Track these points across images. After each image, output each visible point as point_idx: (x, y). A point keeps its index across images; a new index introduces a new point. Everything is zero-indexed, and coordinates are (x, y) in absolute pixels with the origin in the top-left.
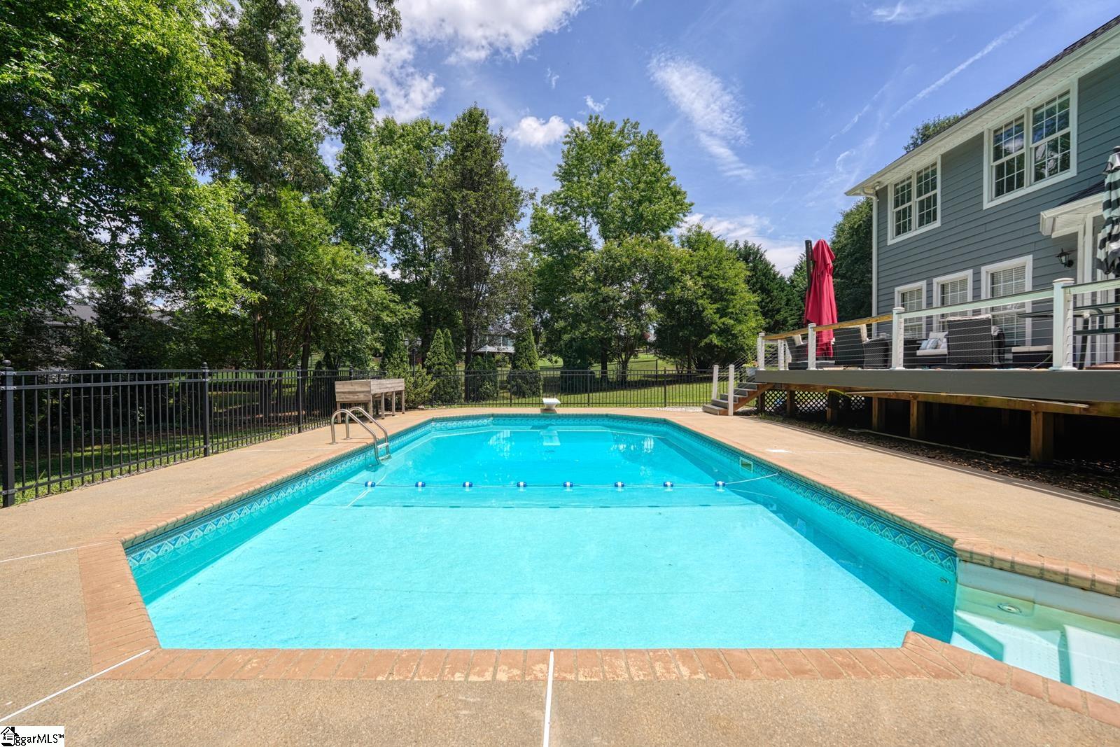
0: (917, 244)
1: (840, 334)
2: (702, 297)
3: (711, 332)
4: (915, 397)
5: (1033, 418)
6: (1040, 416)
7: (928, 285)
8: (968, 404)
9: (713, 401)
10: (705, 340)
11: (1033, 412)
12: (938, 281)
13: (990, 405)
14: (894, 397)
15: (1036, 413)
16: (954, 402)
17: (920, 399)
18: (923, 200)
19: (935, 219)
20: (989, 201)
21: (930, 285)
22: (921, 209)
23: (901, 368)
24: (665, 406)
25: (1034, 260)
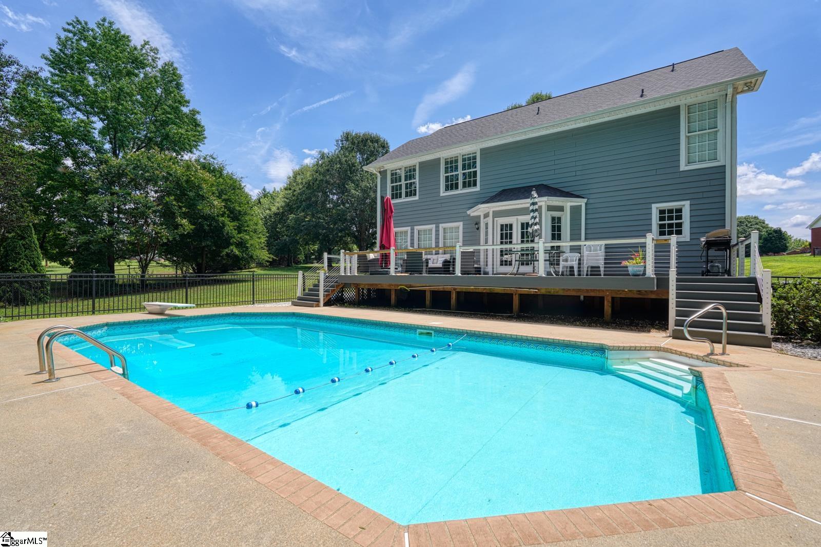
0: (406, 206)
1: (410, 255)
2: (223, 215)
3: (232, 245)
4: (455, 289)
5: (514, 296)
6: (517, 295)
7: (411, 229)
8: (484, 291)
9: (298, 297)
10: (227, 250)
11: (514, 294)
12: (417, 228)
13: (496, 292)
14: (442, 290)
15: (515, 294)
16: (477, 291)
17: (457, 290)
18: (408, 183)
19: (415, 194)
20: (443, 193)
21: (412, 230)
22: (407, 188)
23: (460, 275)
24: (253, 303)
25: (463, 224)
